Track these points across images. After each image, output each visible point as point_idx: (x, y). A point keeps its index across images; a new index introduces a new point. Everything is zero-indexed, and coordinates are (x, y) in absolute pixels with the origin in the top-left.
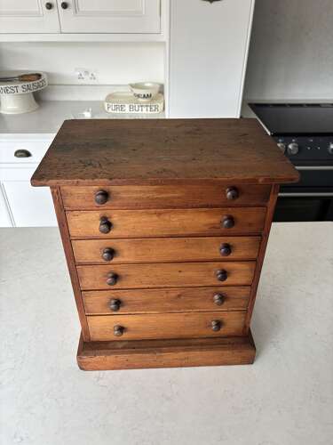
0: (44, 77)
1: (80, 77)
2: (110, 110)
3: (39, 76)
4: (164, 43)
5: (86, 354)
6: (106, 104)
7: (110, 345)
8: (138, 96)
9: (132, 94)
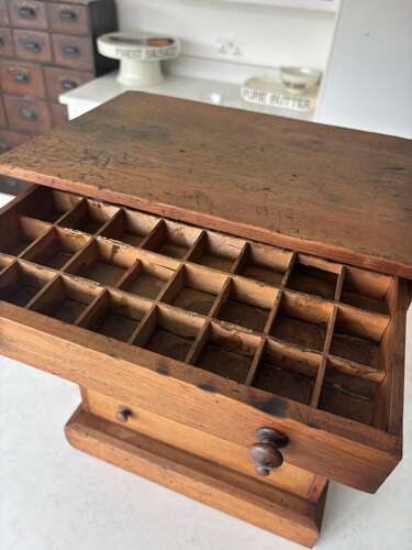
0: (177, 44)
1: (222, 51)
2: (246, 98)
3: (171, 41)
4: (333, 14)
5: (77, 429)
6: (243, 89)
7: (111, 429)
8: (287, 84)
9: (280, 82)
